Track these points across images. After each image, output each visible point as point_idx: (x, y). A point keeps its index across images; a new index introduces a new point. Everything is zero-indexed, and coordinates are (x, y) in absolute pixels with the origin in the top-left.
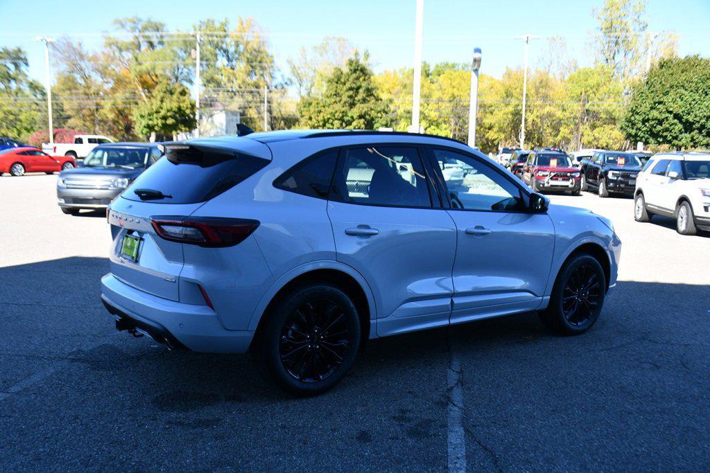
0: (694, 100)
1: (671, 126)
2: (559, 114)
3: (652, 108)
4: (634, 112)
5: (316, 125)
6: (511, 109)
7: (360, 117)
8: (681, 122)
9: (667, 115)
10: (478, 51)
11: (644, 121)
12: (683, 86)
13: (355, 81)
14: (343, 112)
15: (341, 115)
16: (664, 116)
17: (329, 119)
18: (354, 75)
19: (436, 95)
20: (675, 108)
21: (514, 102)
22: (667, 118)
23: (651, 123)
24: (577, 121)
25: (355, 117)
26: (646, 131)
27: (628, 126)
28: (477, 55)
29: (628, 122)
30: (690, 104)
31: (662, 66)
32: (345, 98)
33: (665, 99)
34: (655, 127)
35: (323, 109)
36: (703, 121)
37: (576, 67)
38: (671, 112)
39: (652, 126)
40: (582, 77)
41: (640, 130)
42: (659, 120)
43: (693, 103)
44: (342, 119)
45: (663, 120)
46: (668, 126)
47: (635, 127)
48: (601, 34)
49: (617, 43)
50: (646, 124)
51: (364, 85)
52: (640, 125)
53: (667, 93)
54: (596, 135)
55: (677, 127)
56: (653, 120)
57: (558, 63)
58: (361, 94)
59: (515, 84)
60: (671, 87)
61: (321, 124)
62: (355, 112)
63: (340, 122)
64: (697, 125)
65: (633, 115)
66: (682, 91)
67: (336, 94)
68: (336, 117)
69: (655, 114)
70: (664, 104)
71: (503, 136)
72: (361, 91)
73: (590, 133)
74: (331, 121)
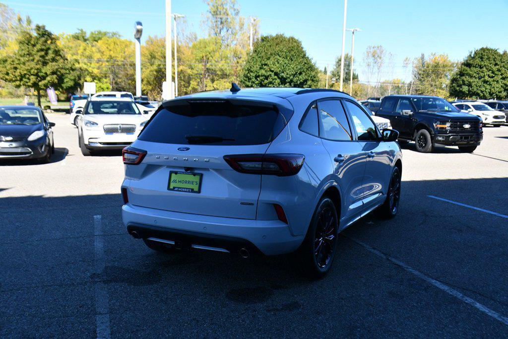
0: (285, 63)
1: (273, 80)
2: (189, 71)
3: (261, 68)
4: (249, 71)
5: (14, 79)
6: (155, 67)
7: (53, 73)
8: (279, 78)
9: (270, 73)
10: (139, 23)
11: (256, 77)
12: (278, 54)
13: (44, 44)
14: (38, 69)
15: (36, 71)
16: (269, 73)
17: (25, 74)
18: (43, 39)
19: (97, 56)
20: (275, 68)
21: (157, 62)
22: (270, 75)
23: (261, 78)
24: (202, 76)
25: (48, 73)
26: (258, 83)
27: (246, 80)
28: (139, 27)
29: (246, 77)
30: (283, 66)
31: (263, 40)
32: (37, 58)
33: (268, 62)
34: (264, 81)
35: (18, 66)
36: (292, 77)
37: (196, 38)
38: (272, 71)
39: (262, 80)
40: (202, 45)
41: (254, 83)
42: (265, 76)
43: (285, 65)
44: (37, 75)
45: (268, 76)
46: (271, 80)
47: (251, 81)
48: (210, 15)
49: (222, 23)
50: (258, 79)
51: (52, 47)
52: (254, 80)
53: (268, 59)
54: (215, 86)
55: (277, 81)
56: (262, 76)
57: (183, 34)
58: (51, 55)
59: (157, 49)
60: (271, 54)
61: (18, 78)
62: (48, 69)
63: (35, 77)
64: (289, 80)
65: (249, 73)
66: (278, 57)
67: (29, 54)
68: (32, 73)
69: (263, 72)
70: (268, 66)
71: (150, 87)
72: (50, 52)
73: (211, 85)
74: (27, 76)
